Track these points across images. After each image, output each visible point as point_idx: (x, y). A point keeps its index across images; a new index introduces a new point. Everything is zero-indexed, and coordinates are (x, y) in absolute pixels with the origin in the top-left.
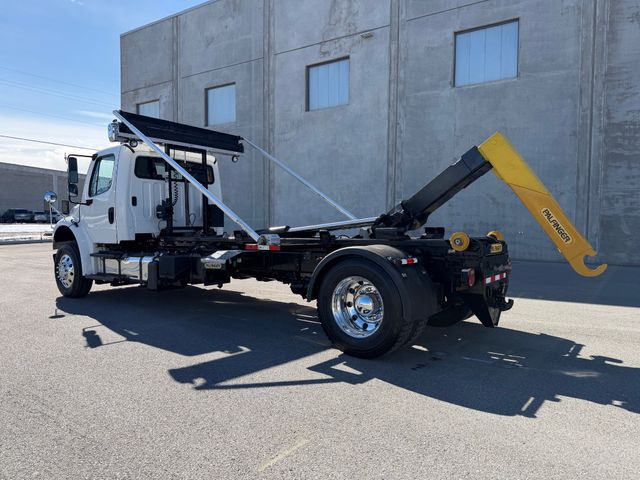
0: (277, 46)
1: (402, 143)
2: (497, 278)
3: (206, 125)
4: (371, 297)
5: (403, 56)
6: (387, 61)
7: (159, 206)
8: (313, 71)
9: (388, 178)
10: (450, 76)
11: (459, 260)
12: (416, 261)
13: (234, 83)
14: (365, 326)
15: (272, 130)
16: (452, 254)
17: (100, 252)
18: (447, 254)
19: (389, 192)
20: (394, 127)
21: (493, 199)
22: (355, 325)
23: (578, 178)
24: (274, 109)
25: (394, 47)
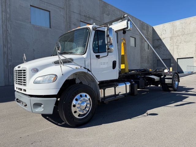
5: (9, 4)
9: (4, 53)
19: (5, 59)
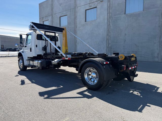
0: (78, 5)
1: (111, 30)
2: (133, 67)
3: (60, 26)
4: (95, 73)
5: (111, 6)
6: (107, 8)
7: (43, 47)
8: (87, 11)
9: (107, 39)
10: (124, 11)
11: (122, 62)
12: (108, 63)
13: (67, 15)
14: (94, 81)
15: (76, 27)
16: (119, 61)
17: (29, 59)
18: (118, 61)
19: (107, 43)
20: (109, 25)
21: (135, 44)
22: (91, 81)
23: (160, 39)
24: (77, 22)
25: (109, 4)
